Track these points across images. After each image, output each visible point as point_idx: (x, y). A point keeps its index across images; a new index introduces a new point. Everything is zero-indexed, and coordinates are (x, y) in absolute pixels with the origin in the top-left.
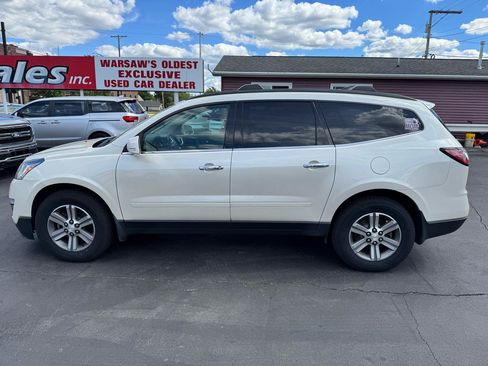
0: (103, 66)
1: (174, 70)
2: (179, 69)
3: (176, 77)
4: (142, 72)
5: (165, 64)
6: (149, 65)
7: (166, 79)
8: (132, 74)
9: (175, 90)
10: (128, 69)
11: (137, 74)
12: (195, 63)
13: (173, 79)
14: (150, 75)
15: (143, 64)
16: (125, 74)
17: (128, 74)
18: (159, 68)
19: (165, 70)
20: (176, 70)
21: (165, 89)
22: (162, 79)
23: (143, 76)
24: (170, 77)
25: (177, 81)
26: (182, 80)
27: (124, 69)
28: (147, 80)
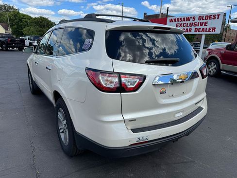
0: (170, 22)
1: (204, 21)
2: (208, 20)
3: (205, 25)
4: (187, 24)
5: (201, 18)
6: (192, 19)
7: (200, 27)
8: (182, 25)
9: (203, 33)
10: (181, 23)
11: (185, 25)
12: (218, 15)
13: (203, 27)
14: (191, 25)
15: (188, 19)
16: (179, 25)
17: (181, 25)
18: (197, 21)
19: (200, 21)
20: (206, 21)
21: (197, 33)
22: (197, 27)
23: (187, 26)
24: (201, 25)
25: (205, 27)
26: (208, 27)
27: (179, 23)
28: (189, 28)
